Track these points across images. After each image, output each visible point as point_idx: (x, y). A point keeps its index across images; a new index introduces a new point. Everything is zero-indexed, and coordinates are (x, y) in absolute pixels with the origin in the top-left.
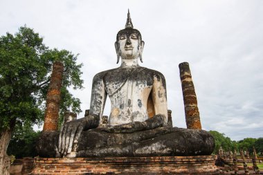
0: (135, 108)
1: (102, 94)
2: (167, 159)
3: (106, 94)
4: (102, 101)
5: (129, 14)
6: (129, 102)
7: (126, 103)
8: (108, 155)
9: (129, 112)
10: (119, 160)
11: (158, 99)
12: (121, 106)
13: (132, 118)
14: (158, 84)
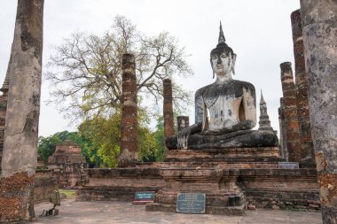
0: (226, 116)
1: (203, 107)
2: (239, 149)
3: (206, 106)
6: (222, 113)
7: (219, 113)
8: (205, 147)
9: (221, 120)
10: (211, 150)
11: (247, 108)
12: (216, 116)
13: (224, 124)
14: (247, 95)
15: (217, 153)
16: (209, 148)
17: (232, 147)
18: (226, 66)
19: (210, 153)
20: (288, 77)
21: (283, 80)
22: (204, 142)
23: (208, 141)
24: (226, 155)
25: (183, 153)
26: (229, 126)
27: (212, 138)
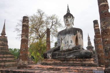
0: (70, 43)
1: (60, 39)
2: (74, 59)
4: (61, 41)
5: (68, 6)
6: (68, 42)
7: (67, 42)
9: (68, 45)
10: (62, 59)
11: (79, 39)
12: (66, 43)
13: (69, 47)
14: (79, 34)
15: (64, 61)
16: (61, 58)
17: (71, 58)
18: (70, 22)
19: (61, 61)
20: (97, 26)
21: (94, 27)
22: (59, 55)
23: (61, 55)
24: (68, 62)
25: (49, 60)
26: (71, 48)
27: (63, 53)
